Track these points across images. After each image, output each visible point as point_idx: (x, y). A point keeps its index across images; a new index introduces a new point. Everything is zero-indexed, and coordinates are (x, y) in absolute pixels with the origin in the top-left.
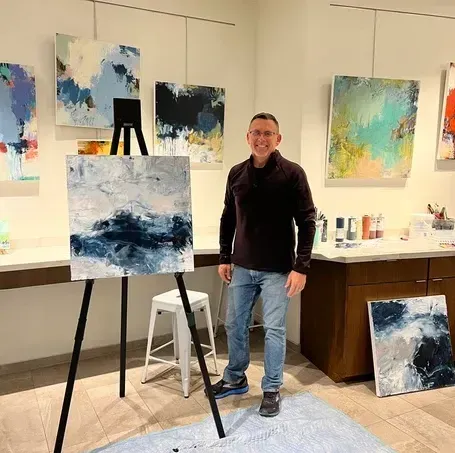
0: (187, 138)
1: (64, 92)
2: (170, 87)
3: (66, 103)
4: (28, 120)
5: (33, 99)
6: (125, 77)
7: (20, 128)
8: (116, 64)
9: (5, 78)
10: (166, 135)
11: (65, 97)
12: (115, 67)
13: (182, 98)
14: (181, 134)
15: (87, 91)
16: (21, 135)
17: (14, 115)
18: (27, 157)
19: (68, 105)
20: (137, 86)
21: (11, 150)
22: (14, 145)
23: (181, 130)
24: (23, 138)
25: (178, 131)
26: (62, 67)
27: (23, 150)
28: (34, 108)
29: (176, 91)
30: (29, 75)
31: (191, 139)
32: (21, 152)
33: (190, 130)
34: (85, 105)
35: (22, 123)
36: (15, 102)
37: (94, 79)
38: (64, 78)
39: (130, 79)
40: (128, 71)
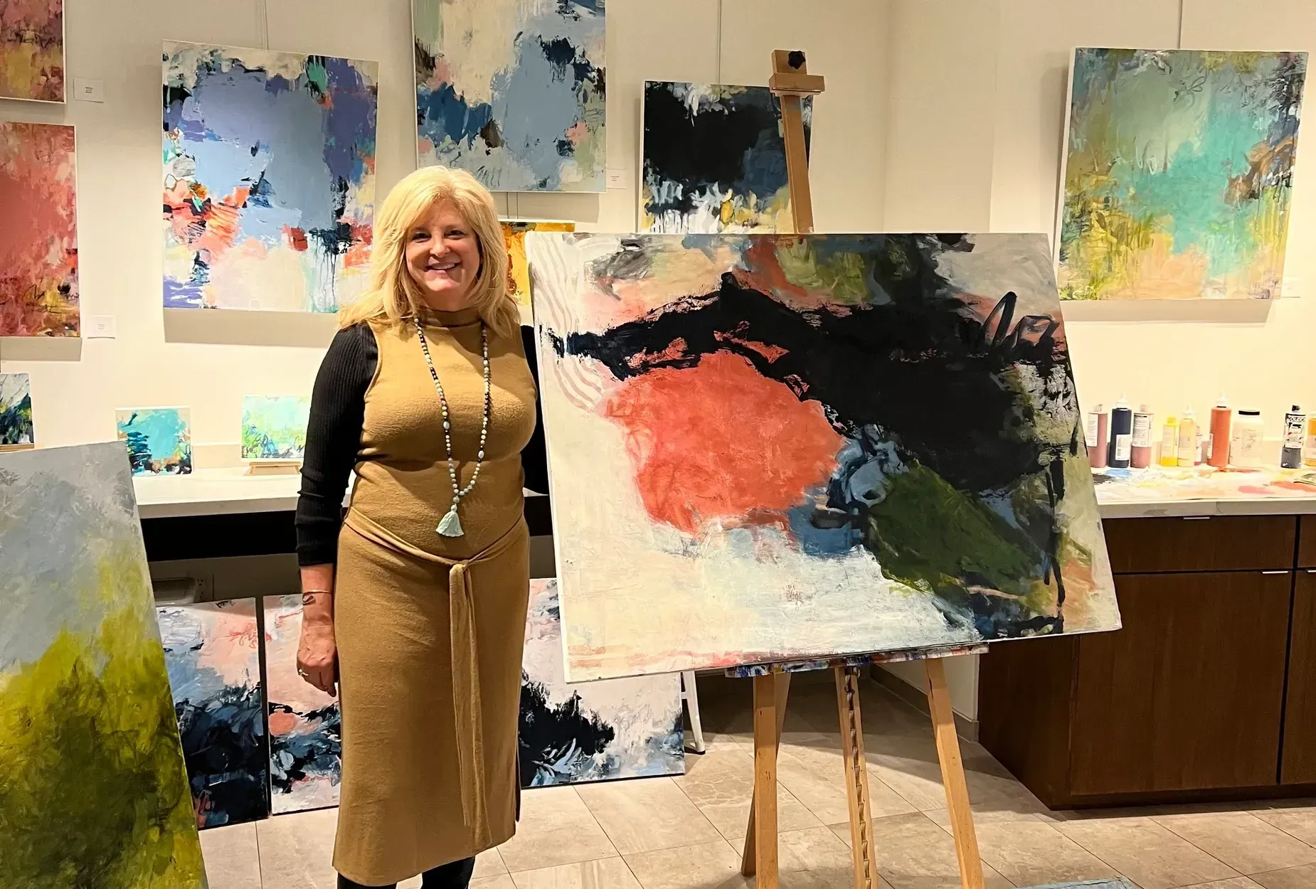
0: (716, 212)
1: (434, 117)
2: (679, 92)
3: (437, 140)
4: (357, 181)
5: (370, 134)
6: (570, 69)
7: (338, 197)
8: (548, 39)
9: (315, 87)
10: (666, 206)
11: (434, 127)
12: (546, 47)
13: (708, 116)
14: (703, 203)
15: (484, 110)
16: (340, 213)
17: (327, 170)
18: (348, 263)
19: (442, 145)
20: (601, 87)
21: (314, 243)
22: (323, 234)
23: (702, 193)
24: (343, 220)
25: (695, 196)
26: (426, 62)
27: (341, 246)
28: (370, 155)
29: (693, 102)
30: (366, 83)
31: (726, 214)
32: (336, 251)
33: (723, 192)
34: (479, 142)
35: (344, 187)
36: (332, 141)
37: (498, 82)
38: (432, 86)
39: (582, 71)
40: (578, 52)
